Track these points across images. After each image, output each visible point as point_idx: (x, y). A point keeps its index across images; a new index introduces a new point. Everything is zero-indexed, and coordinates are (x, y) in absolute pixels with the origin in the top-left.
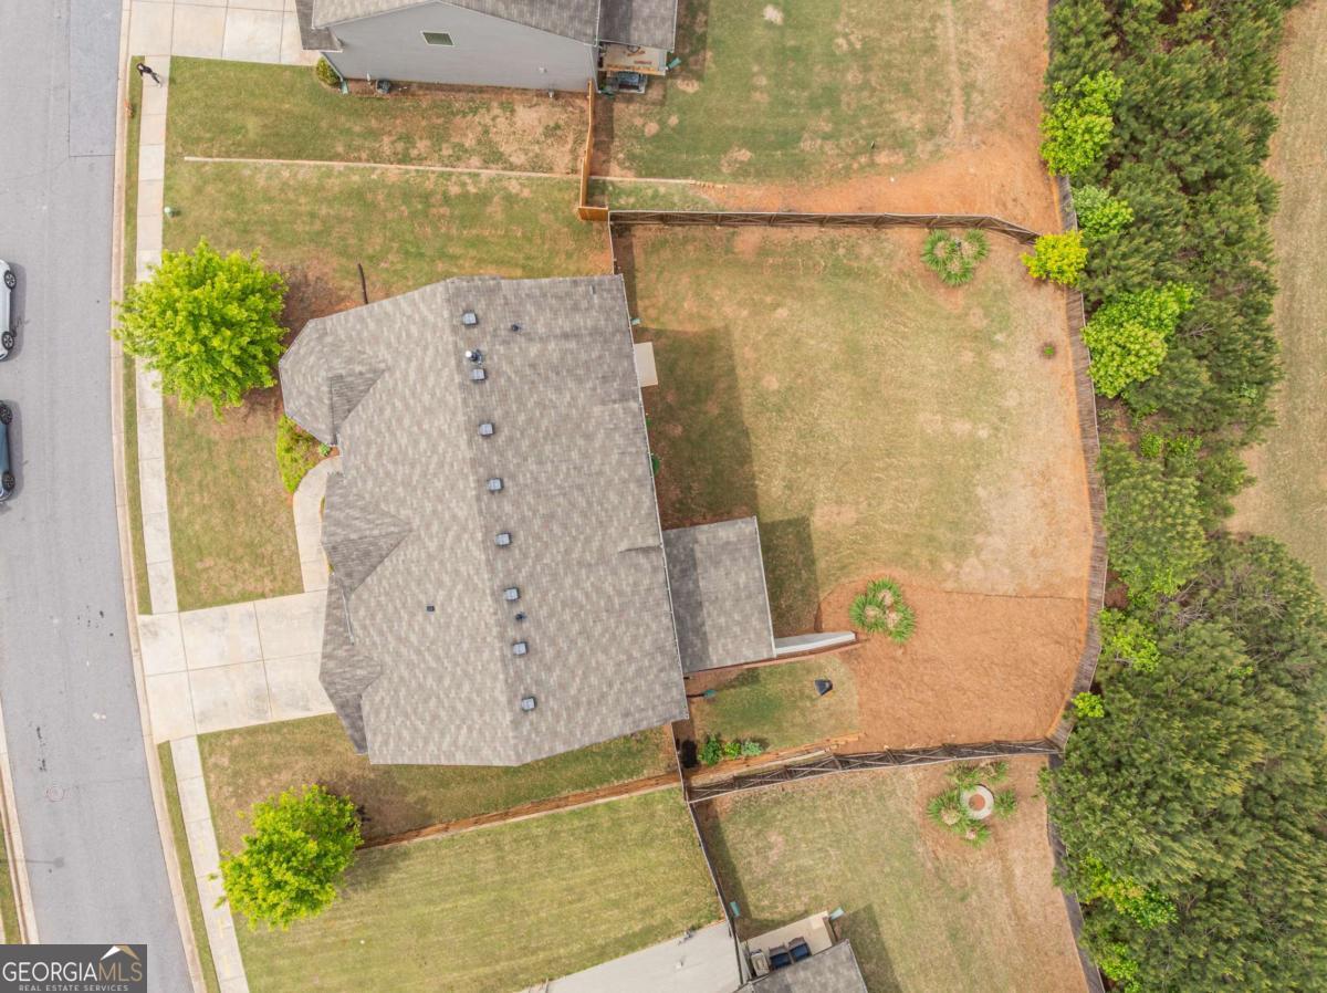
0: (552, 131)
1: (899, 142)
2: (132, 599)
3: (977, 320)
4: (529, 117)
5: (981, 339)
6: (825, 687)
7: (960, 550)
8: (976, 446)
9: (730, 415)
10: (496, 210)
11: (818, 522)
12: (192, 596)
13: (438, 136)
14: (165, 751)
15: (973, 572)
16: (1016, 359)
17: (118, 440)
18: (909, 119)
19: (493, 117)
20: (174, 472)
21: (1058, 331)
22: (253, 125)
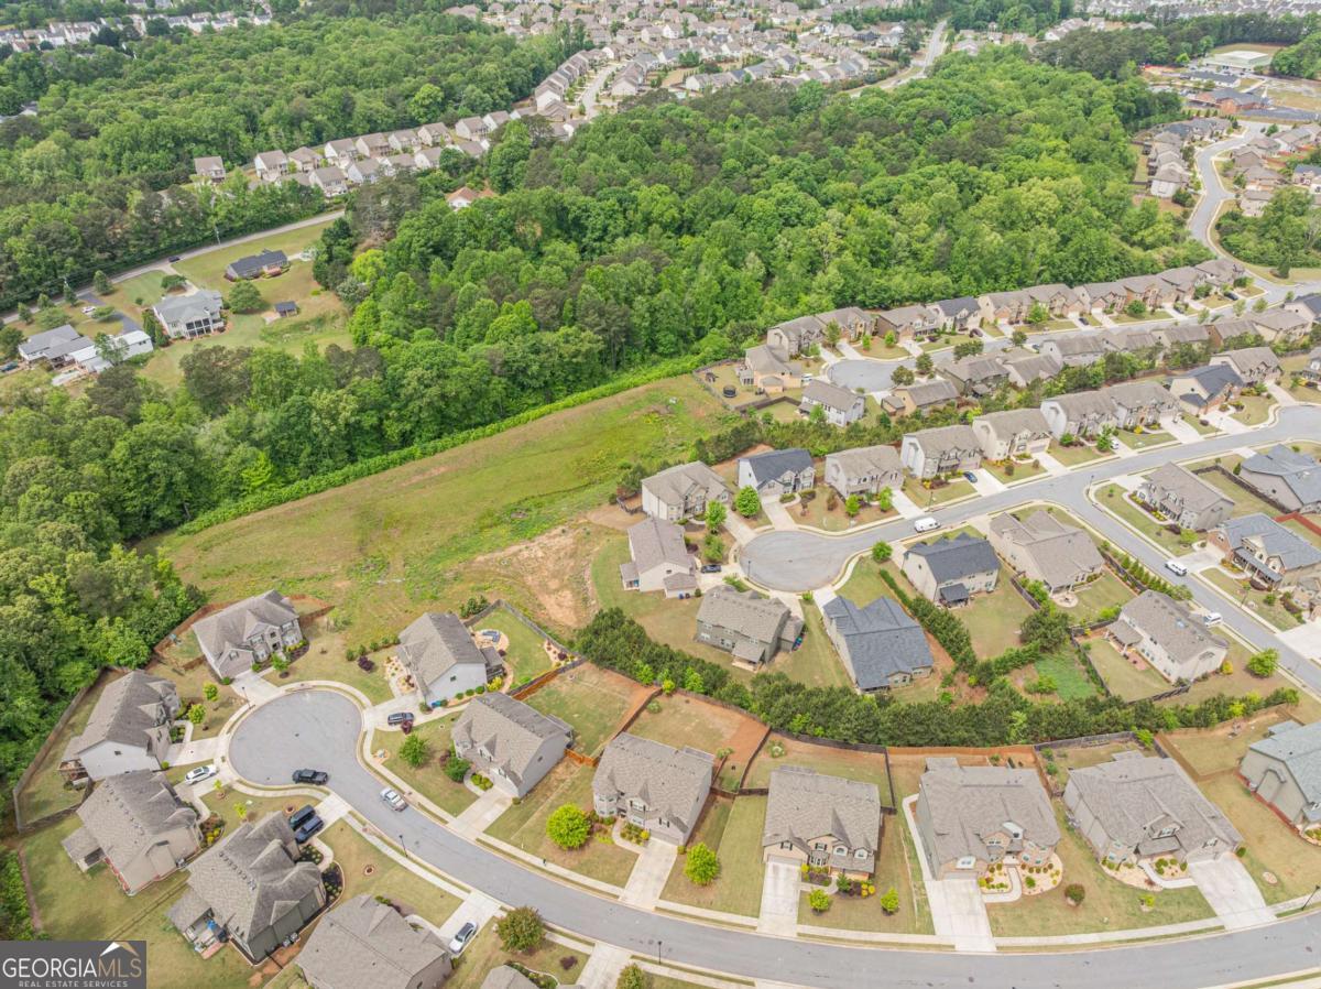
0: (567, 767)
1: (621, 709)
2: (612, 900)
3: (672, 711)
4: (560, 769)
6: (733, 768)
7: (721, 736)
8: (699, 724)
10: (577, 782)
12: (622, 883)
13: (549, 789)
15: (728, 736)
16: (685, 708)
17: (569, 886)
18: (618, 704)
19: (553, 776)
20: (589, 874)
21: (684, 698)
22: (514, 824)
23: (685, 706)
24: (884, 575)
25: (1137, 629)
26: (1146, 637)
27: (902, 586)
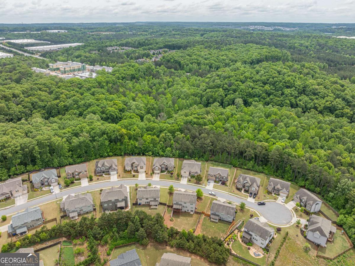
9: (187, 216)
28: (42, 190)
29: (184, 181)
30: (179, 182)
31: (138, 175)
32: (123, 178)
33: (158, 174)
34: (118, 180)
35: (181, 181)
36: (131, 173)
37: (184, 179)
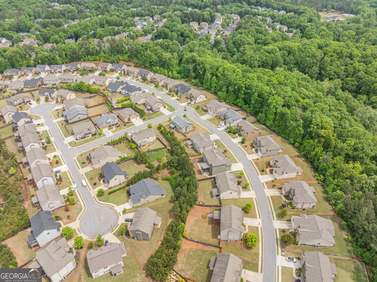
2: (262, 229)
3: (191, 235)
5: (191, 233)
7: (197, 220)
8: (194, 226)
9: (213, 232)
11: (207, 224)
12: (257, 227)
14: (260, 218)
15: (196, 218)
18: (191, 253)
22: (251, 264)
23: (188, 231)
24: (110, 193)
25: (144, 140)
26: (146, 140)
27: (117, 188)
28: (219, 122)
29: (279, 225)
30: (275, 219)
31: (267, 174)
32: (256, 163)
33: (281, 194)
34: (250, 161)
35: (279, 222)
36: (267, 168)
37: (285, 225)
